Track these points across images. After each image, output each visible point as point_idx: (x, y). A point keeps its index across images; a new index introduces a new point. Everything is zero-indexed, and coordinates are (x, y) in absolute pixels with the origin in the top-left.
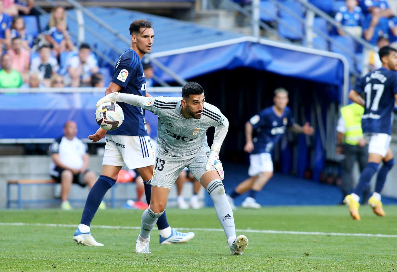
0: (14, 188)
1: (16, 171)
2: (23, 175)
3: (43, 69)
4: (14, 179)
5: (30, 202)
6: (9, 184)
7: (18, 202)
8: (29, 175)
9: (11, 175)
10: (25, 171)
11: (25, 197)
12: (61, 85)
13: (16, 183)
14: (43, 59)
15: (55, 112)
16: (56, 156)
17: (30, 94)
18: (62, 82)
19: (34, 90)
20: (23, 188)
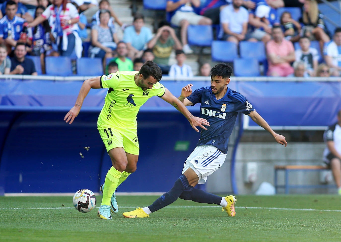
0: (281, 174)
1: (283, 157)
2: (290, 161)
3: (306, 59)
4: (282, 164)
5: (297, 187)
6: (277, 169)
7: (285, 187)
8: (295, 161)
9: (278, 161)
10: (292, 157)
11: (292, 183)
12: (326, 74)
13: (284, 169)
14: (303, 49)
15: (320, 100)
16: (331, 143)
17: (297, 82)
18: (328, 72)
19: (300, 79)
20: (290, 174)
